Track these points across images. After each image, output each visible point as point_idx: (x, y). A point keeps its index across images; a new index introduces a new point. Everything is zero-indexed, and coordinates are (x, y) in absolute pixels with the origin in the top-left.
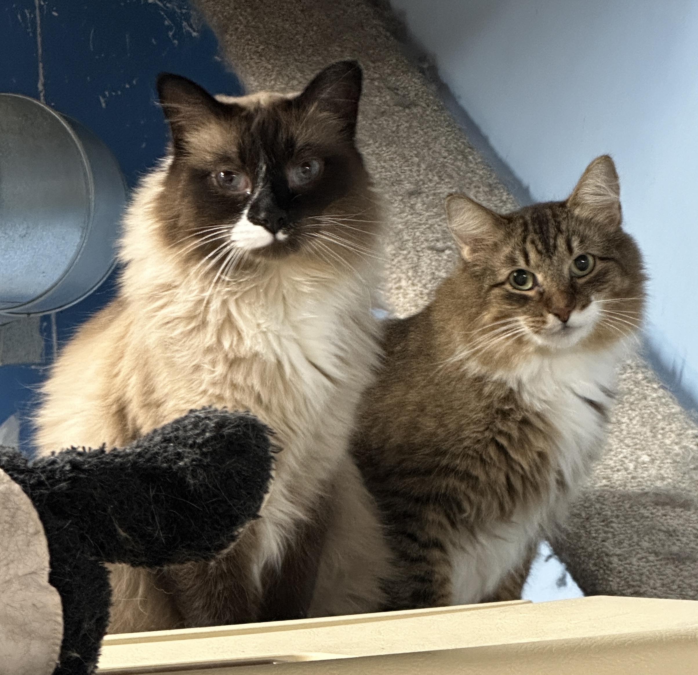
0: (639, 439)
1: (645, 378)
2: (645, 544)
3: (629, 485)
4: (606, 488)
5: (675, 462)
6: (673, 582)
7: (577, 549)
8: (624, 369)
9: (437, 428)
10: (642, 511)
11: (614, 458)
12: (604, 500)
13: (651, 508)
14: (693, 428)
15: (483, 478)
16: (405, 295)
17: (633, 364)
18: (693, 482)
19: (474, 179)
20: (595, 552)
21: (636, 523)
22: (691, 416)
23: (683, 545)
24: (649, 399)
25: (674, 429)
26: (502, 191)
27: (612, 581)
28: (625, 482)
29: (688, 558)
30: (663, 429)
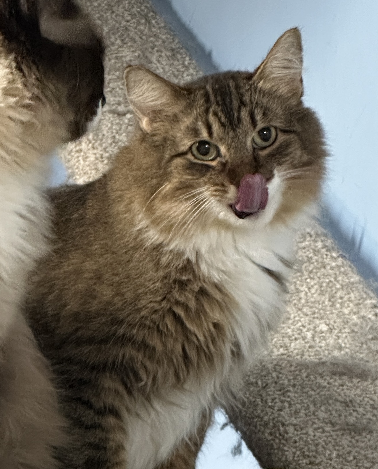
0: (317, 308)
1: (325, 247)
2: (322, 415)
3: (306, 354)
4: (283, 357)
5: (353, 331)
6: (349, 453)
7: (253, 418)
8: (304, 237)
9: (114, 296)
10: (320, 380)
11: (292, 327)
12: (281, 369)
13: (328, 378)
14: (371, 298)
15: (159, 347)
16: (85, 159)
17: (313, 233)
18: (370, 352)
19: (157, 43)
20: (271, 421)
21: (313, 393)
22: (371, 286)
23: (359, 416)
24: (328, 267)
25: (353, 298)
26: (184, 56)
27: (287, 451)
28: (303, 351)
29: (364, 429)
30: (341, 298)
